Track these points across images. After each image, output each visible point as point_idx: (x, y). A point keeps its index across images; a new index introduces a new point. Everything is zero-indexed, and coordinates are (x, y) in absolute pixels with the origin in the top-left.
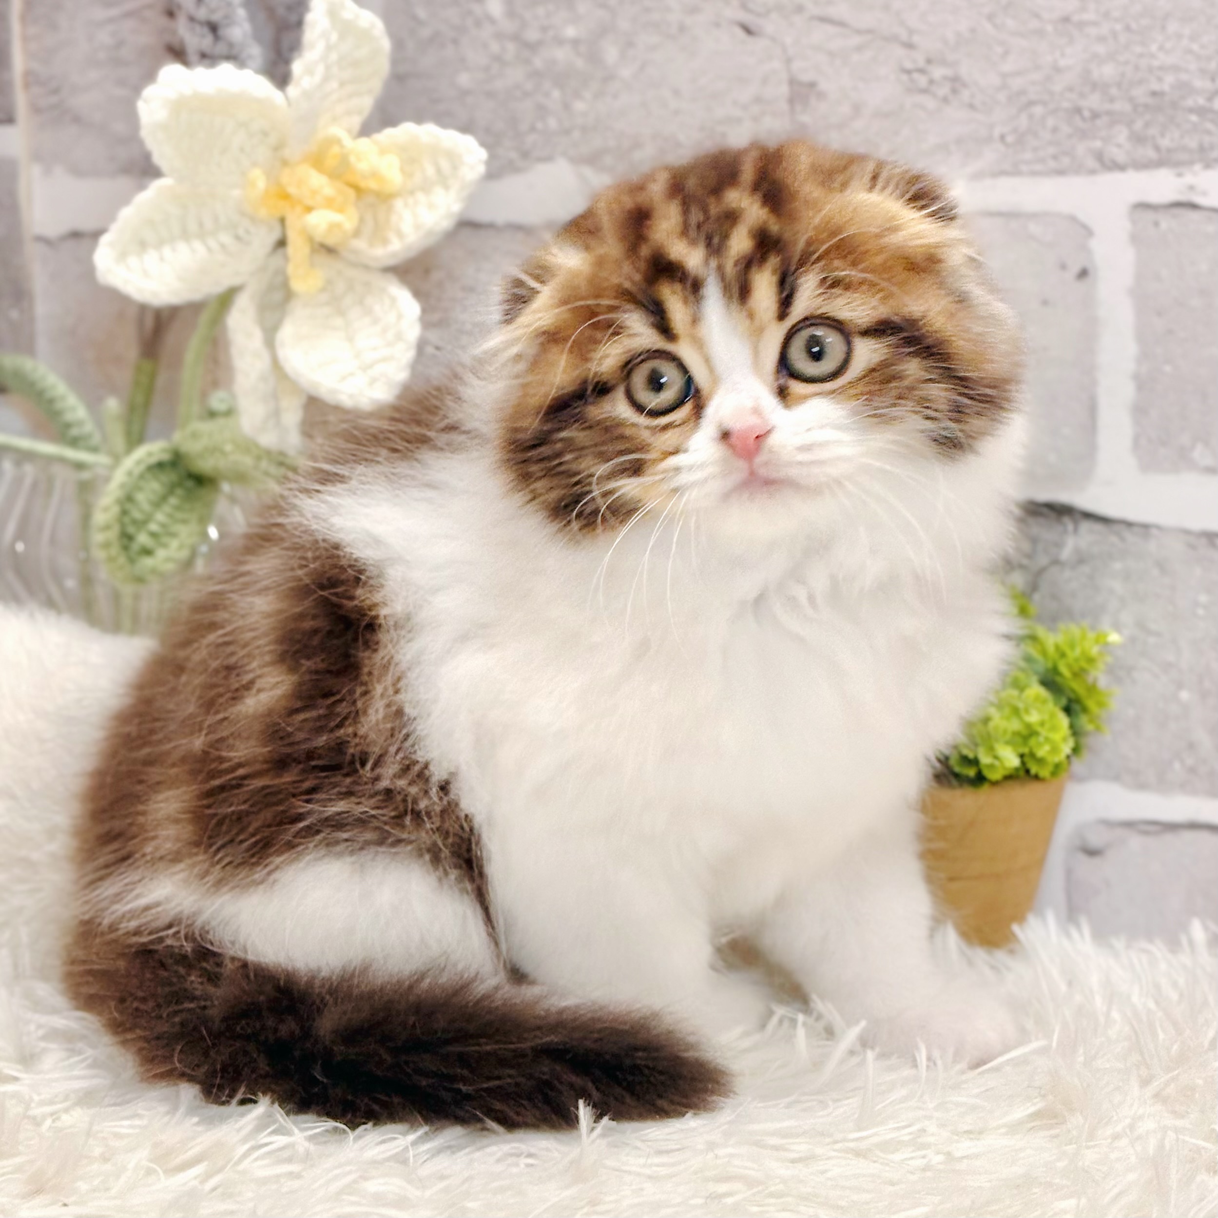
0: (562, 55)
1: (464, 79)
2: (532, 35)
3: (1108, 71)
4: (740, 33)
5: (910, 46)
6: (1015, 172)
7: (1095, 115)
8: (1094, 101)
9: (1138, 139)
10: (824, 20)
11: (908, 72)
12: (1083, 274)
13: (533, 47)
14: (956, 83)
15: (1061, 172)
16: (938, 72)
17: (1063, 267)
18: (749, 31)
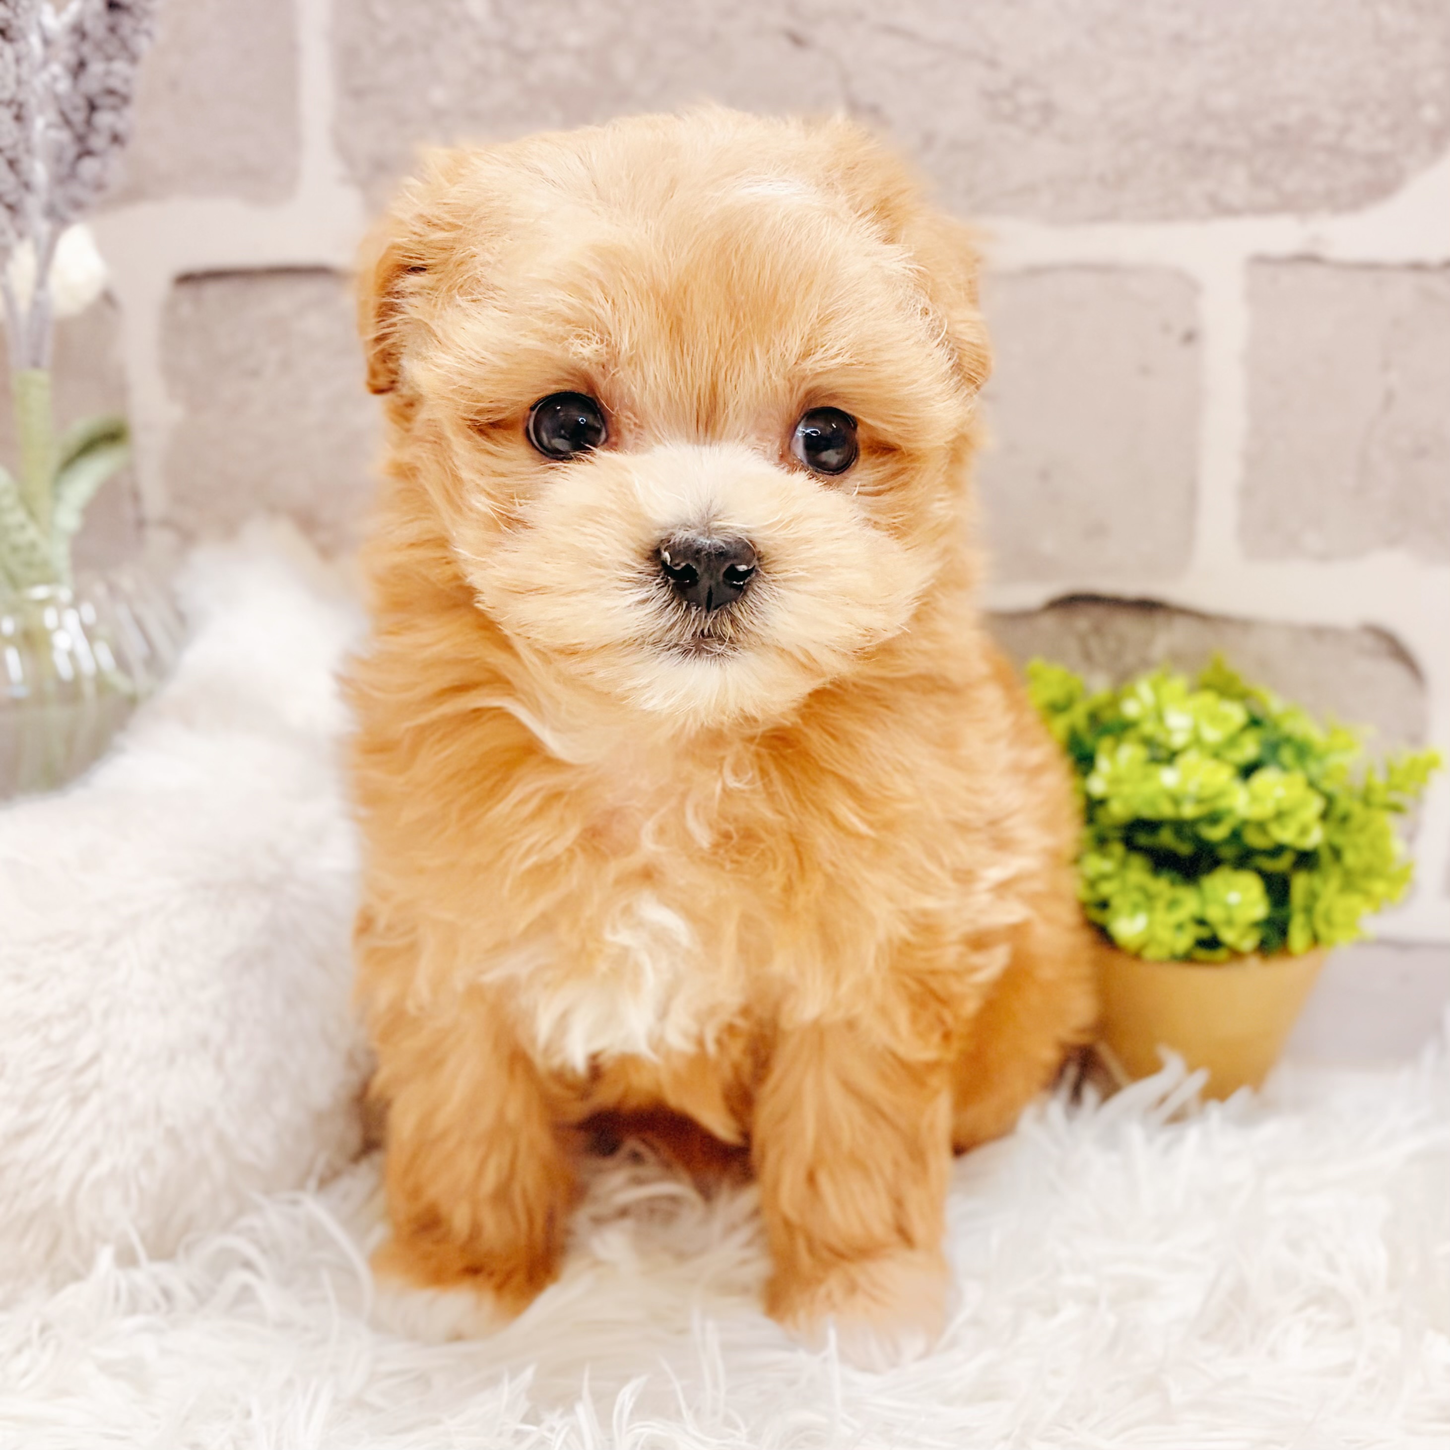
0: (562, 66)
1: (438, 96)
2: (525, 40)
3: (1225, 100)
4: (787, 44)
5: (992, 64)
6: (1111, 216)
7: (1210, 151)
8: (1208, 134)
9: (1258, 180)
10: (891, 30)
11: (990, 96)
12: (1190, 337)
13: (525, 57)
14: (1047, 110)
15: (1166, 217)
16: (1027, 97)
17: (1166, 328)
18: (797, 41)
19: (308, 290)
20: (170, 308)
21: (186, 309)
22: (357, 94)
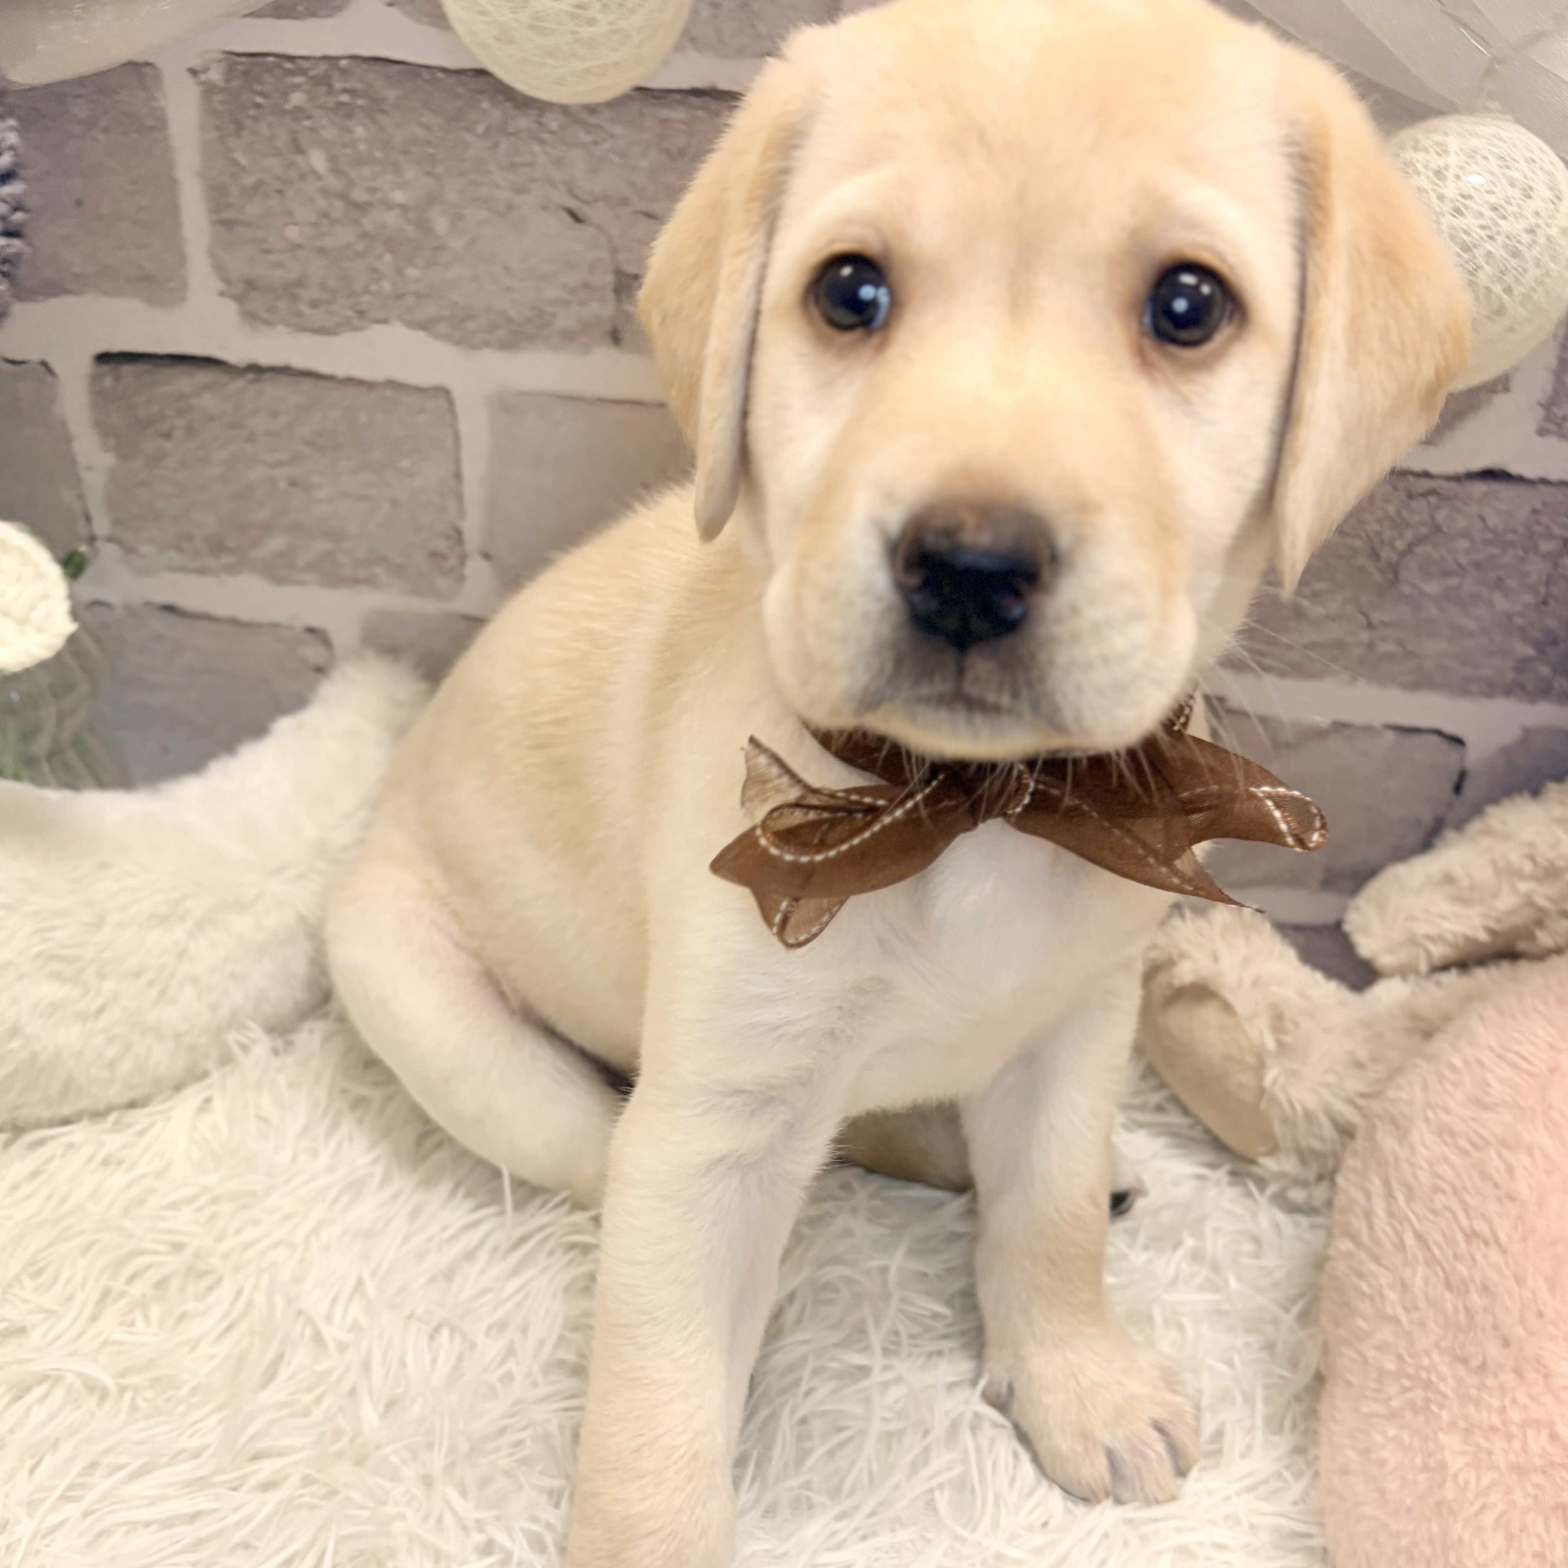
0: (391, 218)
1: (292, 232)
2: (359, 195)
4: (568, 219)
13: (362, 208)
18: (576, 218)
19: (203, 376)
20: (95, 379)
21: (108, 382)
22: (228, 224)
